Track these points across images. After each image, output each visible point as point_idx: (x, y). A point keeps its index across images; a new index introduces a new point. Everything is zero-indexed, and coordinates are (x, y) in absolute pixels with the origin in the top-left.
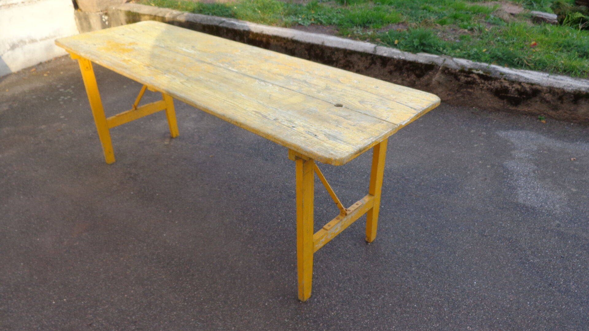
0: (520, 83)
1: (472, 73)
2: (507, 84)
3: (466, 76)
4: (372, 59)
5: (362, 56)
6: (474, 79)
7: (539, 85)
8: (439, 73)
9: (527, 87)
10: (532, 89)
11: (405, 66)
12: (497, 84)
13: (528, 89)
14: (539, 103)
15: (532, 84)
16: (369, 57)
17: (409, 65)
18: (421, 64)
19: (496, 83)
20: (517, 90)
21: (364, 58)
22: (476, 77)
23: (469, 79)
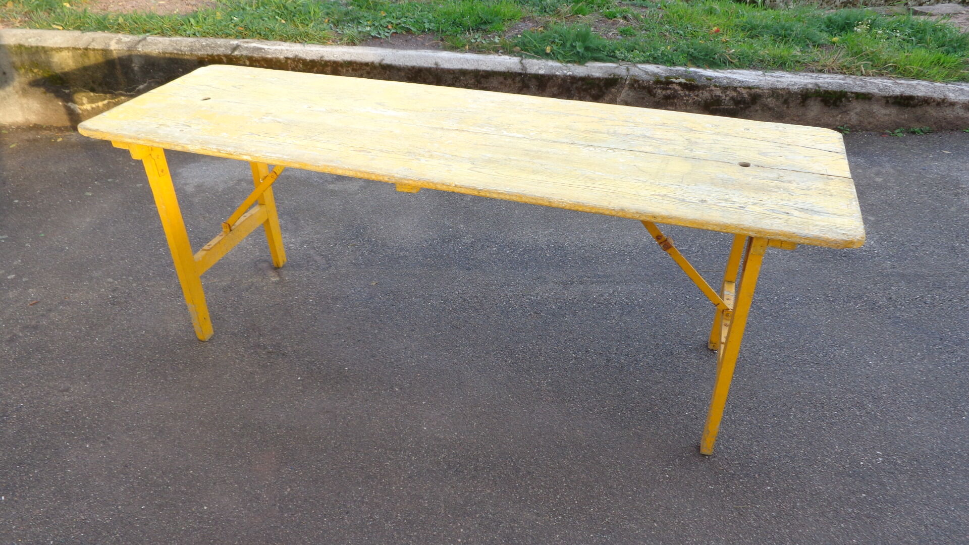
0: (735, 89)
1: (672, 83)
2: (718, 93)
3: (663, 89)
4: (523, 81)
5: (505, 79)
6: (676, 91)
7: (758, 87)
8: (626, 88)
9: (744, 91)
10: (750, 95)
11: (575, 86)
12: (706, 95)
13: (746, 96)
14: (760, 112)
15: (750, 88)
16: (518, 79)
17: (580, 83)
18: (598, 79)
19: (705, 92)
20: (732, 98)
21: (509, 81)
22: (677, 87)
23: (669, 92)
